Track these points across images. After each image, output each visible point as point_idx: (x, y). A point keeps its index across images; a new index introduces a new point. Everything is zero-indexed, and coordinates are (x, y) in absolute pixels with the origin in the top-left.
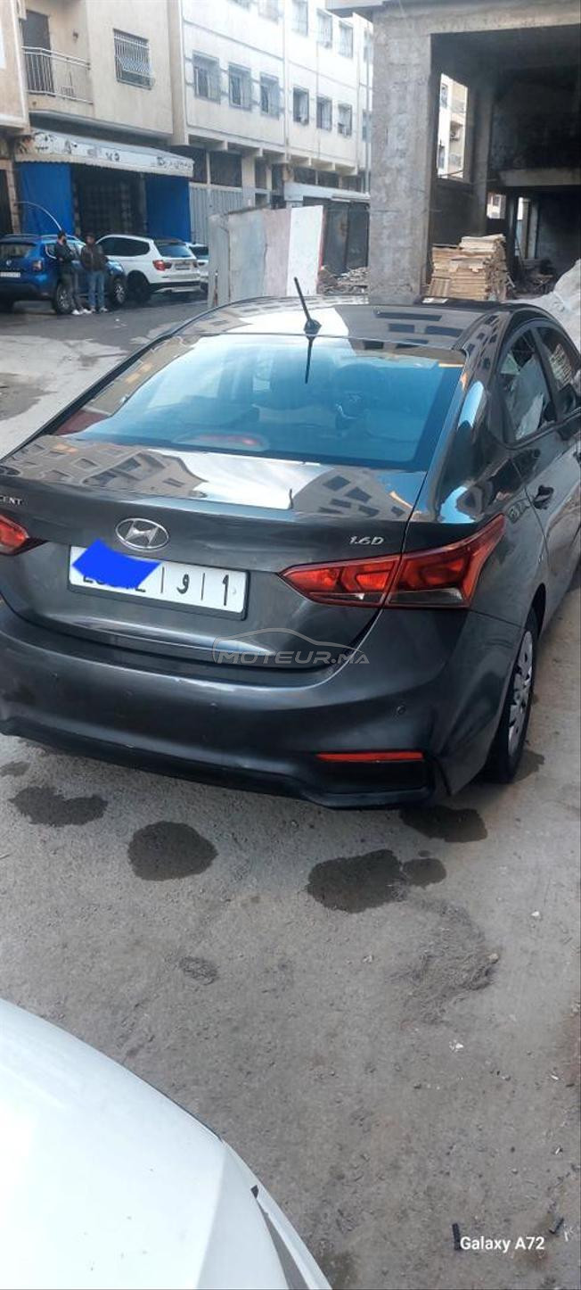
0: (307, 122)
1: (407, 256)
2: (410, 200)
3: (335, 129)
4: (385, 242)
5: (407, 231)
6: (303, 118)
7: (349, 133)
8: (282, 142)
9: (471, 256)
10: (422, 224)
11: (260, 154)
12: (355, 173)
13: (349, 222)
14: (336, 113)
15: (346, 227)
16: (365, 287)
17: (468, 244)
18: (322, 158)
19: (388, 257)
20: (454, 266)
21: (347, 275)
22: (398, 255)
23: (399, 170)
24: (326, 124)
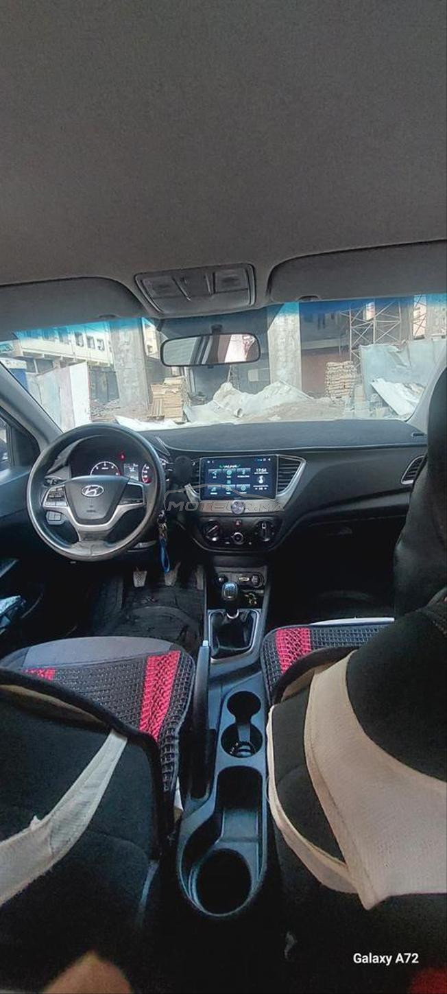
0: (83, 345)
1: (138, 390)
2: (135, 364)
3: (97, 348)
4: (126, 385)
5: (137, 379)
6: (81, 344)
7: (103, 349)
8: (72, 354)
9: (170, 387)
10: (143, 375)
11: (62, 359)
12: (109, 365)
13: (107, 381)
14: (96, 342)
15: (106, 383)
16: (119, 408)
17: (168, 381)
18: (93, 360)
19: (129, 392)
20: (163, 392)
21: (109, 403)
22: (134, 391)
23: (128, 351)
24: (92, 346)
